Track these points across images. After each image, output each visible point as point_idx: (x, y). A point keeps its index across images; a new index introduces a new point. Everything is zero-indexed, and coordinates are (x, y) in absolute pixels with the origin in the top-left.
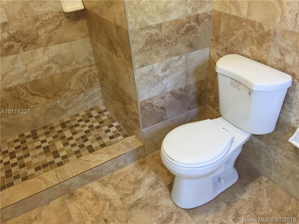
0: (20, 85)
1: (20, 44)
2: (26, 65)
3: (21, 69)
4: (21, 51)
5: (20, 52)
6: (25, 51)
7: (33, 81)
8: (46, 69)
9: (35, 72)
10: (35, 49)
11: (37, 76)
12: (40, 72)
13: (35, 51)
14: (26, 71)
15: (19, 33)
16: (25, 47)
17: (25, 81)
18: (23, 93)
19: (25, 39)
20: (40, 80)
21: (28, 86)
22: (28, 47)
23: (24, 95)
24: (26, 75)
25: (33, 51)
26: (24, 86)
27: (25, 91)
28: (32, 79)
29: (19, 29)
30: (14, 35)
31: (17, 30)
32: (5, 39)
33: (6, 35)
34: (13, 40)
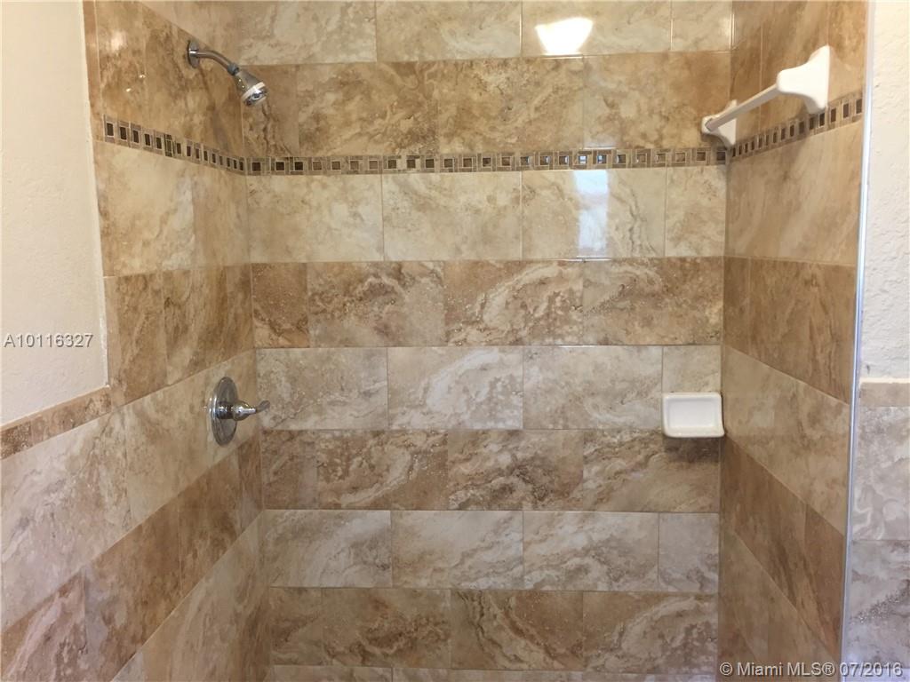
0: (495, 593)
1: (530, 487)
2: (527, 545)
3: (511, 553)
4: (527, 506)
5: (525, 508)
6: (535, 507)
7: (530, 591)
8: (572, 568)
9: (541, 568)
10: (563, 508)
11: (543, 581)
12: (553, 573)
13: (559, 515)
14: (521, 561)
15: (538, 462)
16: (540, 498)
17: (509, 586)
18: (495, 616)
19: (546, 480)
20: (547, 593)
21: (513, 602)
22: (547, 500)
23: (495, 624)
24: (518, 570)
25: (556, 512)
26: (502, 599)
27: (500, 613)
28: (529, 586)
29: (539, 452)
30: (524, 464)
31: (536, 453)
32: (500, 469)
33: (505, 460)
34: (518, 476)
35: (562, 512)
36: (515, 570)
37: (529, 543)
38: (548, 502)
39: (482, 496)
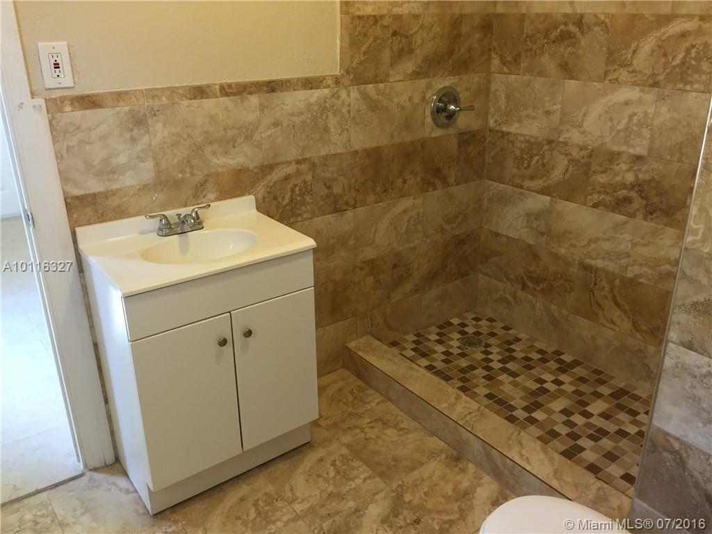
0: (606, 272)
1: (644, 202)
2: (634, 245)
3: (622, 247)
4: (640, 216)
5: (638, 217)
6: (645, 219)
7: (630, 279)
8: (664, 272)
9: (641, 265)
10: (666, 225)
11: (641, 274)
12: (649, 271)
13: (662, 229)
14: (628, 255)
15: (653, 185)
16: (650, 212)
17: (617, 271)
18: (604, 288)
19: (656, 200)
20: (641, 283)
21: (617, 282)
22: (655, 215)
23: (603, 293)
24: (624, 261)
25: (660, 227)
26: (610, 277)
27: (607, 287)
28: (630, 275)
29: (656, 177)
30: (643, 183)
31: (653, 177)
32: (625, 184)
33: (630, 177)
34: (637, 192)
35: (664, 227)
36: (623, 261)
37: (636, 244)
38: (656, 217)
39: (609, 201)
